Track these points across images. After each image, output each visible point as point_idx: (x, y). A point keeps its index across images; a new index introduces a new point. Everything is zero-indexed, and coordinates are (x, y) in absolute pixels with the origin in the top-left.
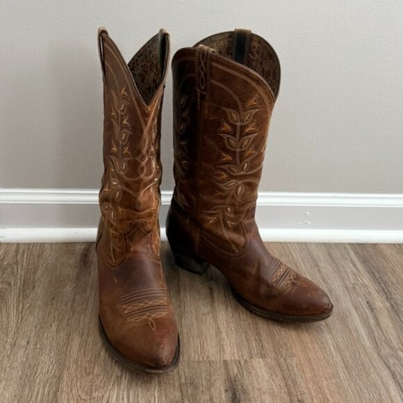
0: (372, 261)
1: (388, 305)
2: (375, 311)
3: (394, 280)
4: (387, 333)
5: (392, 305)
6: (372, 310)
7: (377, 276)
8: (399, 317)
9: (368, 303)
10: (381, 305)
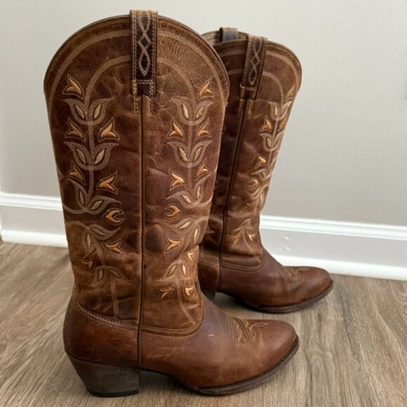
0: (346, 288)
1: (341, 319)
2: (323, 321)
3: (361, 304)
4: (325, 337)
5: (345, 320)
6: (320, 320)
7: (345, 298)
8: (346, 328)
9: (319, 315)
10: (333, 318)
